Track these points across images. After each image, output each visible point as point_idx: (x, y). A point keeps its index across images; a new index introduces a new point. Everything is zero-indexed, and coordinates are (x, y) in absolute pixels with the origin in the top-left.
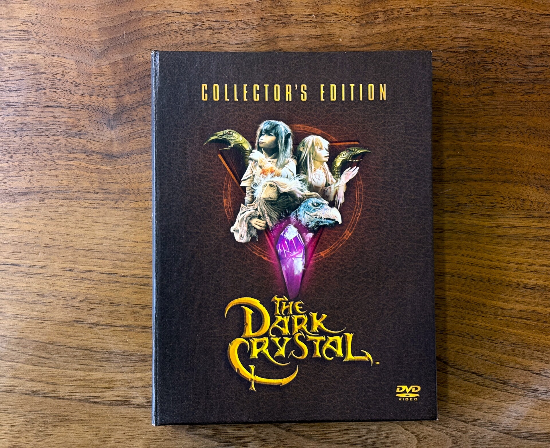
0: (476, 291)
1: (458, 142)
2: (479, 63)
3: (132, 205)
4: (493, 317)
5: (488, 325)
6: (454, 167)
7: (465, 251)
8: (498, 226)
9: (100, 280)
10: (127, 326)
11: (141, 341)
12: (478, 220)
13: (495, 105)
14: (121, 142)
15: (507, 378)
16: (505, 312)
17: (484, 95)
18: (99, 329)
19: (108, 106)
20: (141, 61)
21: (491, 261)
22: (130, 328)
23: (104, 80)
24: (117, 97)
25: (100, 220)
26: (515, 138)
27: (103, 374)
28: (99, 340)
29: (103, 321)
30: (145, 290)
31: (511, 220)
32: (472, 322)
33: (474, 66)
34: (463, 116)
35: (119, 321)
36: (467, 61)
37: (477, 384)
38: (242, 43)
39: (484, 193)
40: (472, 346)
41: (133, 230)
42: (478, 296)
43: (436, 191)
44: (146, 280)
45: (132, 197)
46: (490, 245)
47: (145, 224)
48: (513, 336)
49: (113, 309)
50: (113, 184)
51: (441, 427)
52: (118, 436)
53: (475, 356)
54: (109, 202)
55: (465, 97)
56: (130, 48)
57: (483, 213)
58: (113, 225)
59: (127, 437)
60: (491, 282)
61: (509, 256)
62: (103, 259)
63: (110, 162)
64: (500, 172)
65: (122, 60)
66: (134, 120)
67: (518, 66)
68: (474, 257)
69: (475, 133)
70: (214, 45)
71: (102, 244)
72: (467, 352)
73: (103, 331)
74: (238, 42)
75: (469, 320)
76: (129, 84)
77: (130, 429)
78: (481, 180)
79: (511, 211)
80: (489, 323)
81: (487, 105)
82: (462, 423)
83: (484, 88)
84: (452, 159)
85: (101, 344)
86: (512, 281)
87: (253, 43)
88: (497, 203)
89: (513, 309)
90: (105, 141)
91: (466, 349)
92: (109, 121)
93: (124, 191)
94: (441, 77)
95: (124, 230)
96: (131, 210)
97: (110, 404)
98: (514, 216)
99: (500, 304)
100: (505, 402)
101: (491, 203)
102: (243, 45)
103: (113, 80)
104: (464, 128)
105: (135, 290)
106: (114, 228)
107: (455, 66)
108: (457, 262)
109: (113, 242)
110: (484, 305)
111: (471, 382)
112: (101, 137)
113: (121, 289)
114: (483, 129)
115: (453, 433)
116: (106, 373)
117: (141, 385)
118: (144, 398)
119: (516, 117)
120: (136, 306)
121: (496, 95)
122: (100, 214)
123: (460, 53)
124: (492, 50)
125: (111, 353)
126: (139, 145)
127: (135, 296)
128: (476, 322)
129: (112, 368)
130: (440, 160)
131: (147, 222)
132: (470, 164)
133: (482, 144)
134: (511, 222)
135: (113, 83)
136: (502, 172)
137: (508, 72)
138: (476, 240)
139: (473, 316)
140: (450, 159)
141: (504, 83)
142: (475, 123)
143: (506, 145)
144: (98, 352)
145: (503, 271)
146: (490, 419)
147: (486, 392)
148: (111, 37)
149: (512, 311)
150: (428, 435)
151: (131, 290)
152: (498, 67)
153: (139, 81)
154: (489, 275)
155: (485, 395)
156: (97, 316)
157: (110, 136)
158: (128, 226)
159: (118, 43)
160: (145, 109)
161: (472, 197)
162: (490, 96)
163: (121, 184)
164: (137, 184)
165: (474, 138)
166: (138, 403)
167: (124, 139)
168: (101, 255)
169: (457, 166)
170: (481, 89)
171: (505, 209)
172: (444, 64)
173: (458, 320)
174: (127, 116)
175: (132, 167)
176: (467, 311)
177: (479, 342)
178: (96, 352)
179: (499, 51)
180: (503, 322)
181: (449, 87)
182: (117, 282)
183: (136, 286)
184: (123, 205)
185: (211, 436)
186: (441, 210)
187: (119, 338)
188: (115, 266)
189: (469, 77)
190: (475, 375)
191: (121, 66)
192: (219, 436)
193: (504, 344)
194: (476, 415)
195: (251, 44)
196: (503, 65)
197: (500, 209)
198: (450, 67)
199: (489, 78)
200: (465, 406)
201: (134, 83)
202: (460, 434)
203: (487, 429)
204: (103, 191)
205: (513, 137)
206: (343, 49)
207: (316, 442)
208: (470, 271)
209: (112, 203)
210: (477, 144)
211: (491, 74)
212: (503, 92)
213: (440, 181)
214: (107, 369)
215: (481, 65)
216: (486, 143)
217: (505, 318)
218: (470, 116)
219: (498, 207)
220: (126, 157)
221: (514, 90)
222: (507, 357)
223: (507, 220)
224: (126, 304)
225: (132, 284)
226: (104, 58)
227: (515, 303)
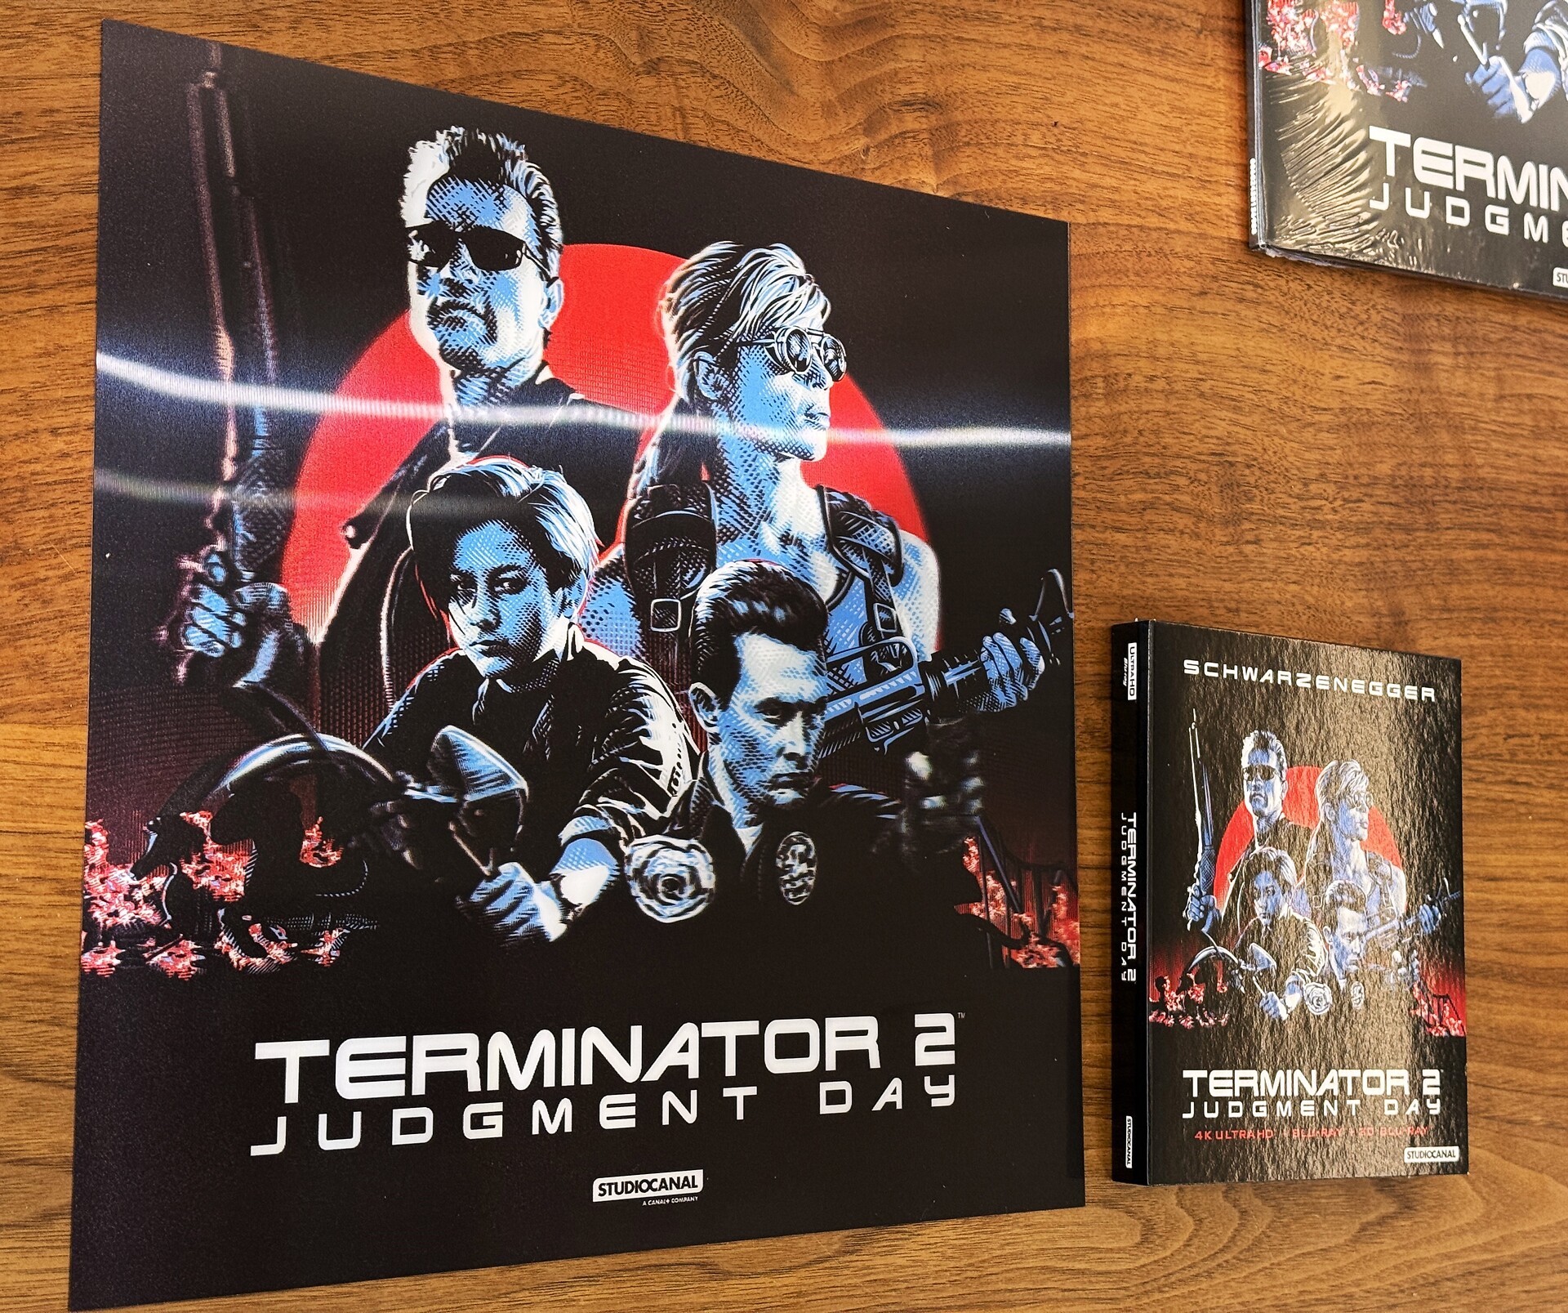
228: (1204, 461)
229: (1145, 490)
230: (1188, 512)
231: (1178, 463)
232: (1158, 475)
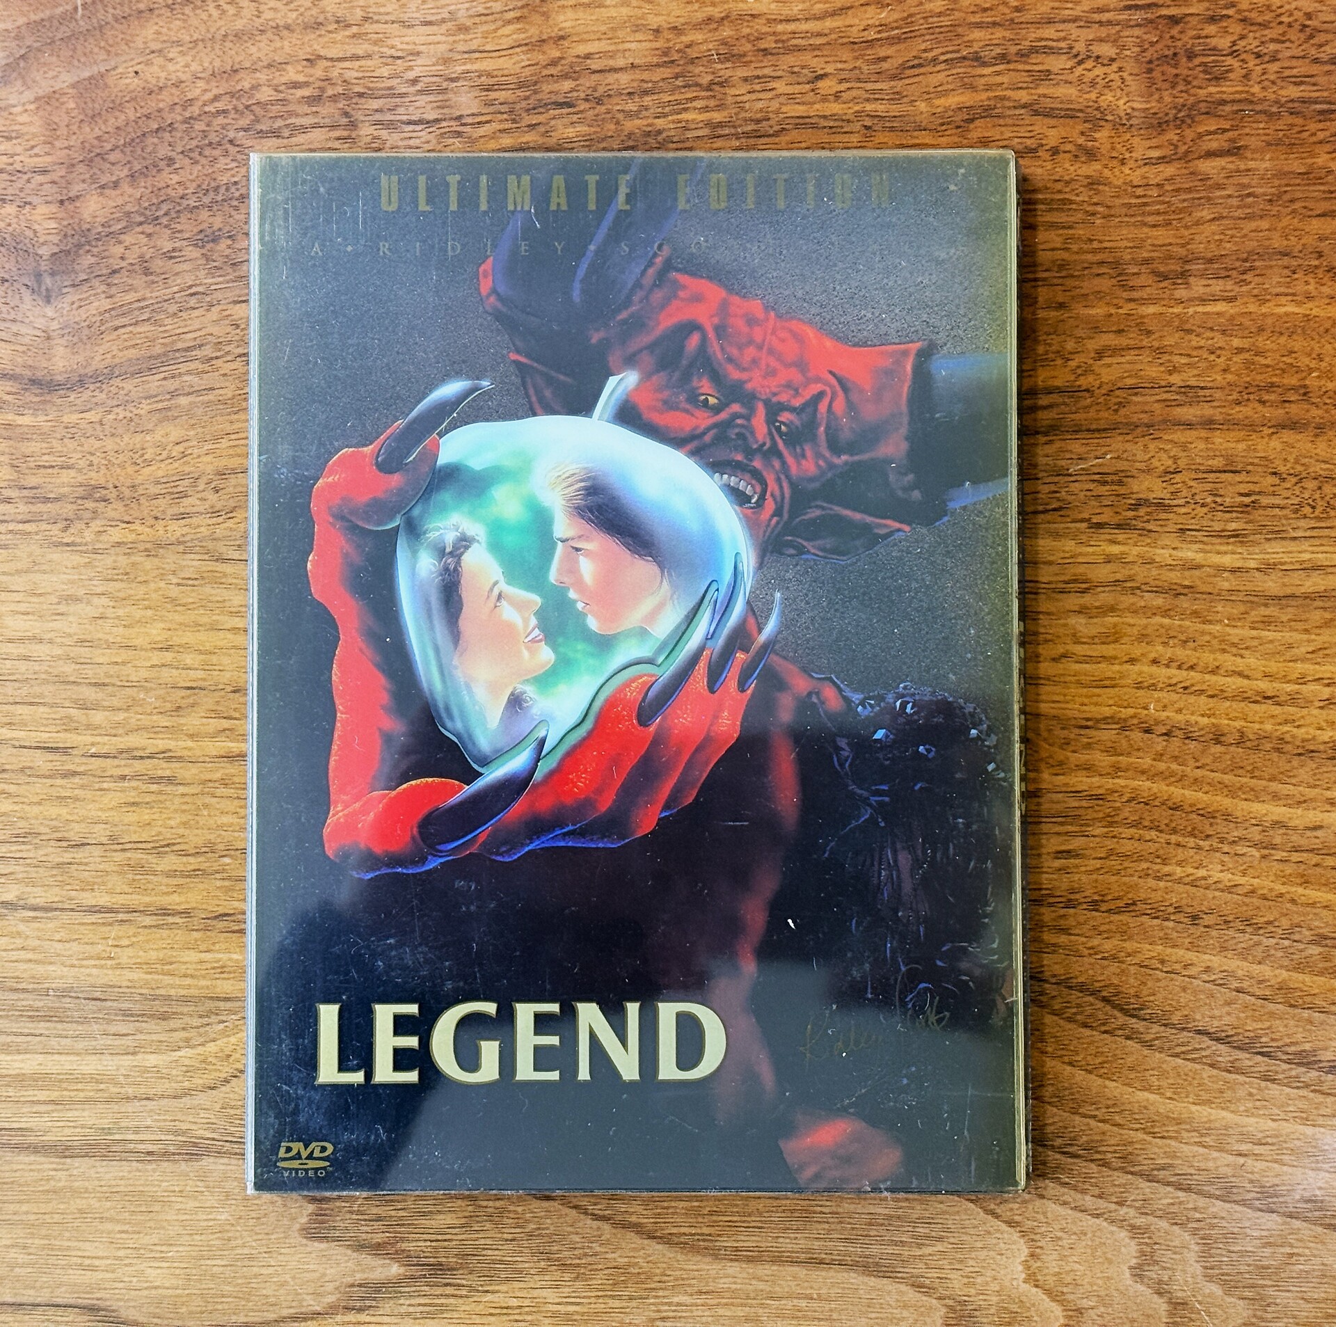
0: (1199, 773)
1: (1132, 305)
2: (1191, 56)
3: (116, 534)
4: (1257, 854)
5: (1242, 880)
6: (1119, 385)
7: (1160, 648)
8: (1267, 568)
9: (22, 770)
10: (111, 911)
11: (153, 955)
12: (1202, 551)
13: (1244, 186)
14: (75, 339)
15: (1307, 1047)
16: (1294, 838)
17: (1210, 154)
18: (24, 920)
19: (35, 232)
20: (131, 88)
21: (1248, 677)
22: (121, 916)
23: (19, 149)
24: (62, 202)
25: (19, 583)
26: (1311, 287)
27: (40, 1058)
28: (23, 955)
29: (39, 896)
30: (162, 798)
31: (1305, 545)
32: (1191, 870)
33: (1176, 66)
34: (1145, 224)
35: (84, 895)
36: (1152, 50)
37: (1212, 1066)
38: (443, 21)
39: (1218, 463)
40: (1193, 947)
41: (121, 612)
42: (1206, 788)
43: (1063, 463)
44: (165, 765)
45: (115, 510)
46: (1243, 627)
47: (156, 591)
48: (1325, 912)
49: (67, 857)
50: (55, 471)
51: (1101, 1203)
52: (89, 1249)
53: (1205, 977)
54: (44, 526)
55: (1148, 162)
56: (96, 50)
57: (1217, 526)
58: (60, 597)
59: (121, 1253)
60: (1249, 744)
61: (1303, 660)
62: (31, 704)
63: (44, 402)
64: (1266, 397)
65: (73, 86)
66: (114, 272)
67: (1316, 61)
68: (1192, 668)
69: (1184, 274)
70: (355, 29)
71: (26, 658)
72: (1177, 967)
73: (37, 925)
74: (429, 18)
75: (1179, 864)
76: (98, 159)
77: (126, 1228)
78: (1209, 424)
79: (1305, 517)
80: (1244, 874)
81: (1220, 187)
82: (1169, 1189)
83: (1210, 133)
84: (1115, 360)
85: (32, 966)
86: (1314, 738)
87: (477, 20)
88: (1259, 493)
89: (1321, 827)
90: (26, 340)
91: (1174, 958)
92: (38, 276)
93: (91, 492)
94: (1071, 102)
95: (91, 611)
96: (112, 551)
97: (64, 1151)
98: (1314, 533)
99: (1277, 811)
100: (1305, 1121)
101: (1242, 495)
102: (444, 27)
103: (47, 148)
104: (1146, 261)
105: (132, 796)
106: (62, 608)
107: (1115, 67)
108: (1139, 685)
109: (59, 652)
110: (1228, 816)
111: (1193, 1060)
112: (15, 328)
113: (88, 794)
114: (1210, 261)
115: (1141, 1221)
116: (50, 1057)
117: (159, 1090)
118: (169, 1132)
119: (1314, 221)
120: (137, 845)
121: (1249, 155)
122: (19, 566)
123: (1128, 25)
124: (1231, 12)
125: (64, 993)
126: (134, 346)
127: (132, 817)
128: (1202, 873)
129: (64, 1042)
130: (1073, 364)
131: (162, 584)
132: (1170, 373)
133: (1208, 309)
134: (1306, 552)
135: (48, 159)
136: (1273, 397)
137: (1283, 79)
138: (1195, 613)
139: (1192, 852)
140: (1107, 360)
141: (1271, 115)
142: (1183, 246)
143: (1282, 310)
144: (24, 990)
145: (1286, 708)
146: (1257, 1176)
147: (1241, 1093)
148: (37, 18)
149: (1319, 833)
150: (1062, 1230)
151: (118, 798)
152: (1251, 65)
153: (128, 150)
154: (1243, 723)
155: (1239, 1100)
156: (18, 881)
157: (41, 322)
158: (104, 601)
159: (59, 36)
160: (149, 235)
161: (1178, 478)
162: (1231, 159)
163: (80, 471)
164: (130, 469)
165: (1181, 293)
166: (151, 1148)
167: (86, 331)
168: (24, 691)
169: (1129, 382)
170: (1200, 136)
171: (1285, 512)
172: (1080, 63)
173: (1145, 865)
174: (93, 260)
175: (111, 417)
176: (1174, 838)
177: (1214, 933)
178: (16, 990)
179: (1253, 15)
180: (1289, 869)
181: (1097, 135)
182: (75, 774)
183: (134, 784)
184: (89, 536)
185: (379, 1246)
186: (1082, 521)
187: (88, 948)
188: (69, 725)
189: (1160, 100)
190: (1205, 1038)
191: (72, 105)
192: (404, 1246)
193: (1296, 937)
194: (1211, 1165)
195: (469, 23)
196: (1267, 58)
197: (1270, 512)
198: (1099, 71)
199: (1223, 102)
200: (1175, 1138)
201: (112, 157)
202: (1164, 1224)
203: (1250, 1207)
204: (26, 493)
205: (1307, 283)
206: (760, 26)
207: (708, 1259)
208: (1180, 711)
209: (55, 530)
210: (1191, 310)
211: (1228, 89)
212: (1269, 144)
213: (1076, 432)
214: (54, 1042)
215: (1197, 61)
216: (1221, 307)
217: (1295, 857)
218: (1168, 223)
219: (1265, 507)
220: (92, 387)
221: (1305, 135)
222: (1307, 978)
223: (1292, 546)
224: (104, 840)
225: (123, 778)
226: (19, 83)
227: (1328, 807)
228: (1110, 23)
229: (973, 88)
230: (1070, 114)
231: (1049, 32)
232: (1003, 58)
